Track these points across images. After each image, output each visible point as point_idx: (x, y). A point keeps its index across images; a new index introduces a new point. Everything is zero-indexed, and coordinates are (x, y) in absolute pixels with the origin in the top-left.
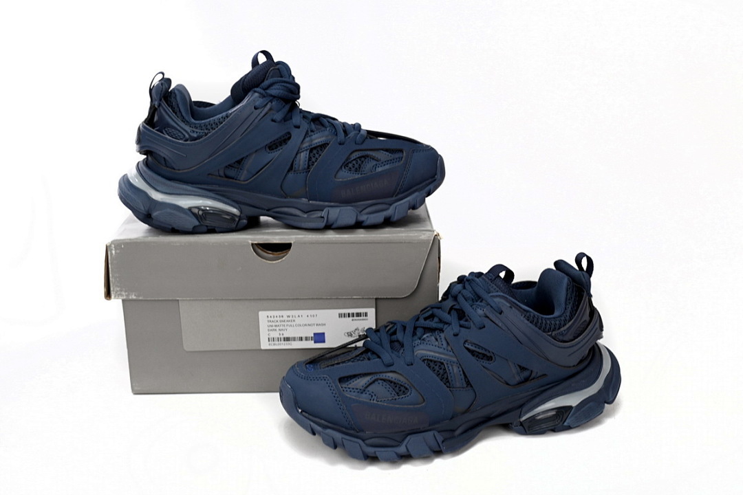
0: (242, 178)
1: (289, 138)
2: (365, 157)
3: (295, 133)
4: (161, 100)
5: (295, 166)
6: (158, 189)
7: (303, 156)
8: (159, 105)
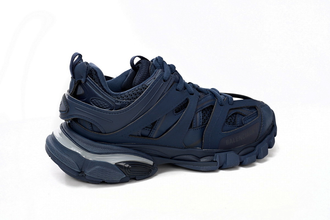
0: (154, 136)
1: (188, 102)
2: (236, 114)
3: (191, 98)
4: (87, 77)
5: (194, 124)
6: (89, 150)
7: (199, 116)
8: (86, 81)
